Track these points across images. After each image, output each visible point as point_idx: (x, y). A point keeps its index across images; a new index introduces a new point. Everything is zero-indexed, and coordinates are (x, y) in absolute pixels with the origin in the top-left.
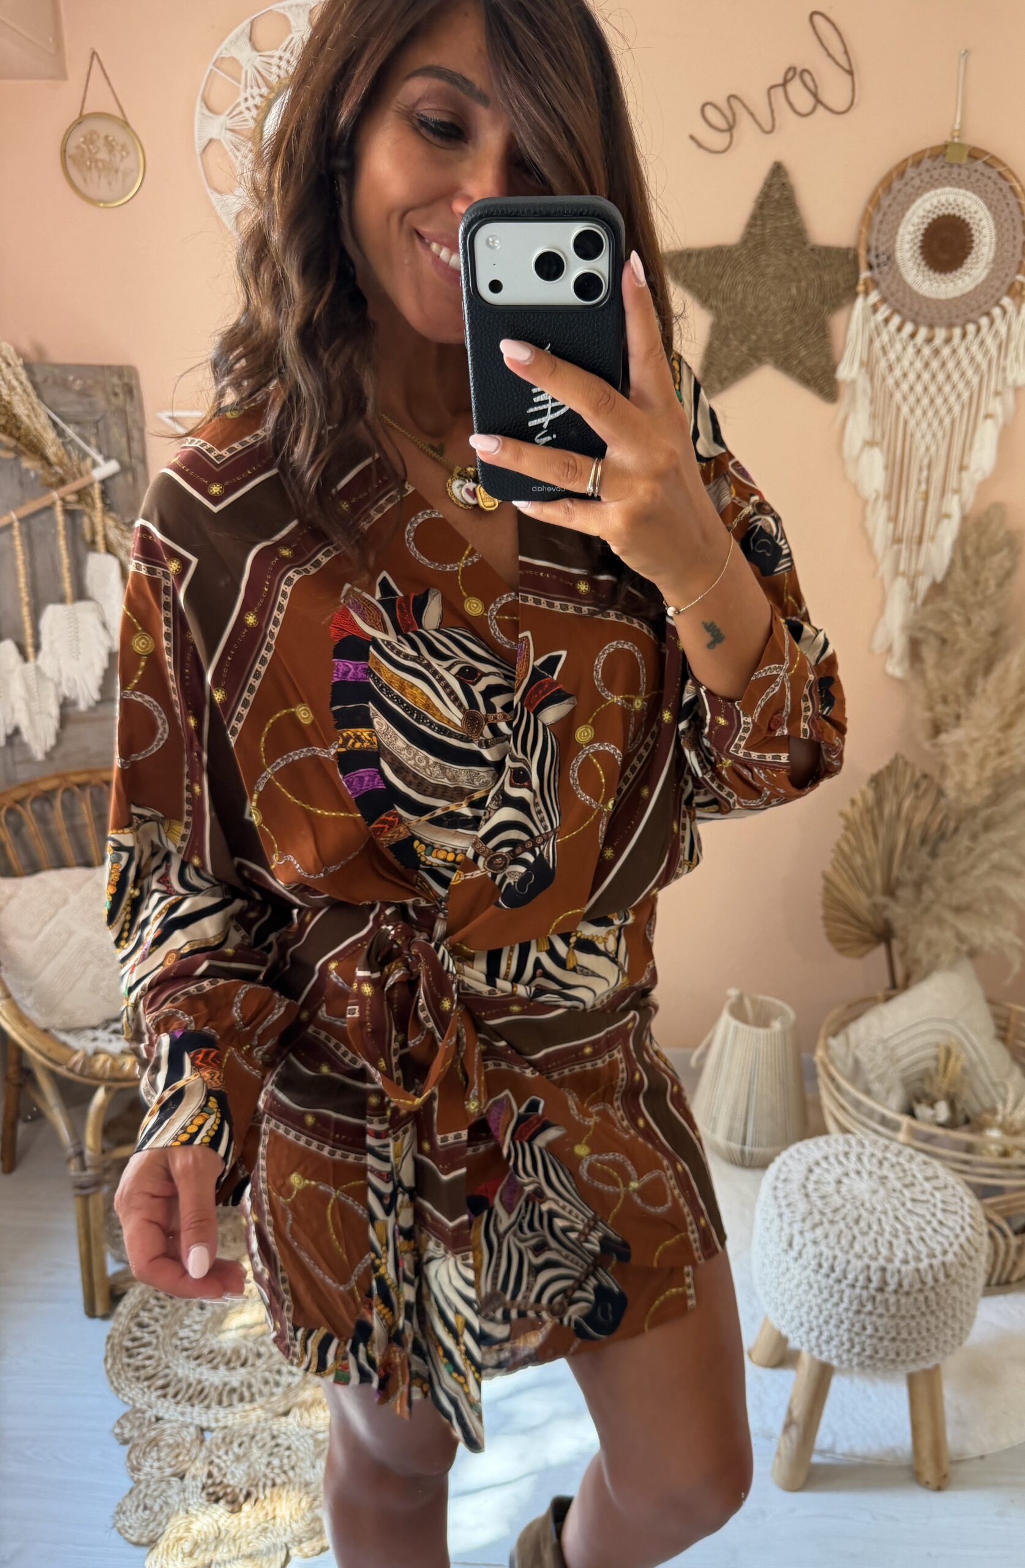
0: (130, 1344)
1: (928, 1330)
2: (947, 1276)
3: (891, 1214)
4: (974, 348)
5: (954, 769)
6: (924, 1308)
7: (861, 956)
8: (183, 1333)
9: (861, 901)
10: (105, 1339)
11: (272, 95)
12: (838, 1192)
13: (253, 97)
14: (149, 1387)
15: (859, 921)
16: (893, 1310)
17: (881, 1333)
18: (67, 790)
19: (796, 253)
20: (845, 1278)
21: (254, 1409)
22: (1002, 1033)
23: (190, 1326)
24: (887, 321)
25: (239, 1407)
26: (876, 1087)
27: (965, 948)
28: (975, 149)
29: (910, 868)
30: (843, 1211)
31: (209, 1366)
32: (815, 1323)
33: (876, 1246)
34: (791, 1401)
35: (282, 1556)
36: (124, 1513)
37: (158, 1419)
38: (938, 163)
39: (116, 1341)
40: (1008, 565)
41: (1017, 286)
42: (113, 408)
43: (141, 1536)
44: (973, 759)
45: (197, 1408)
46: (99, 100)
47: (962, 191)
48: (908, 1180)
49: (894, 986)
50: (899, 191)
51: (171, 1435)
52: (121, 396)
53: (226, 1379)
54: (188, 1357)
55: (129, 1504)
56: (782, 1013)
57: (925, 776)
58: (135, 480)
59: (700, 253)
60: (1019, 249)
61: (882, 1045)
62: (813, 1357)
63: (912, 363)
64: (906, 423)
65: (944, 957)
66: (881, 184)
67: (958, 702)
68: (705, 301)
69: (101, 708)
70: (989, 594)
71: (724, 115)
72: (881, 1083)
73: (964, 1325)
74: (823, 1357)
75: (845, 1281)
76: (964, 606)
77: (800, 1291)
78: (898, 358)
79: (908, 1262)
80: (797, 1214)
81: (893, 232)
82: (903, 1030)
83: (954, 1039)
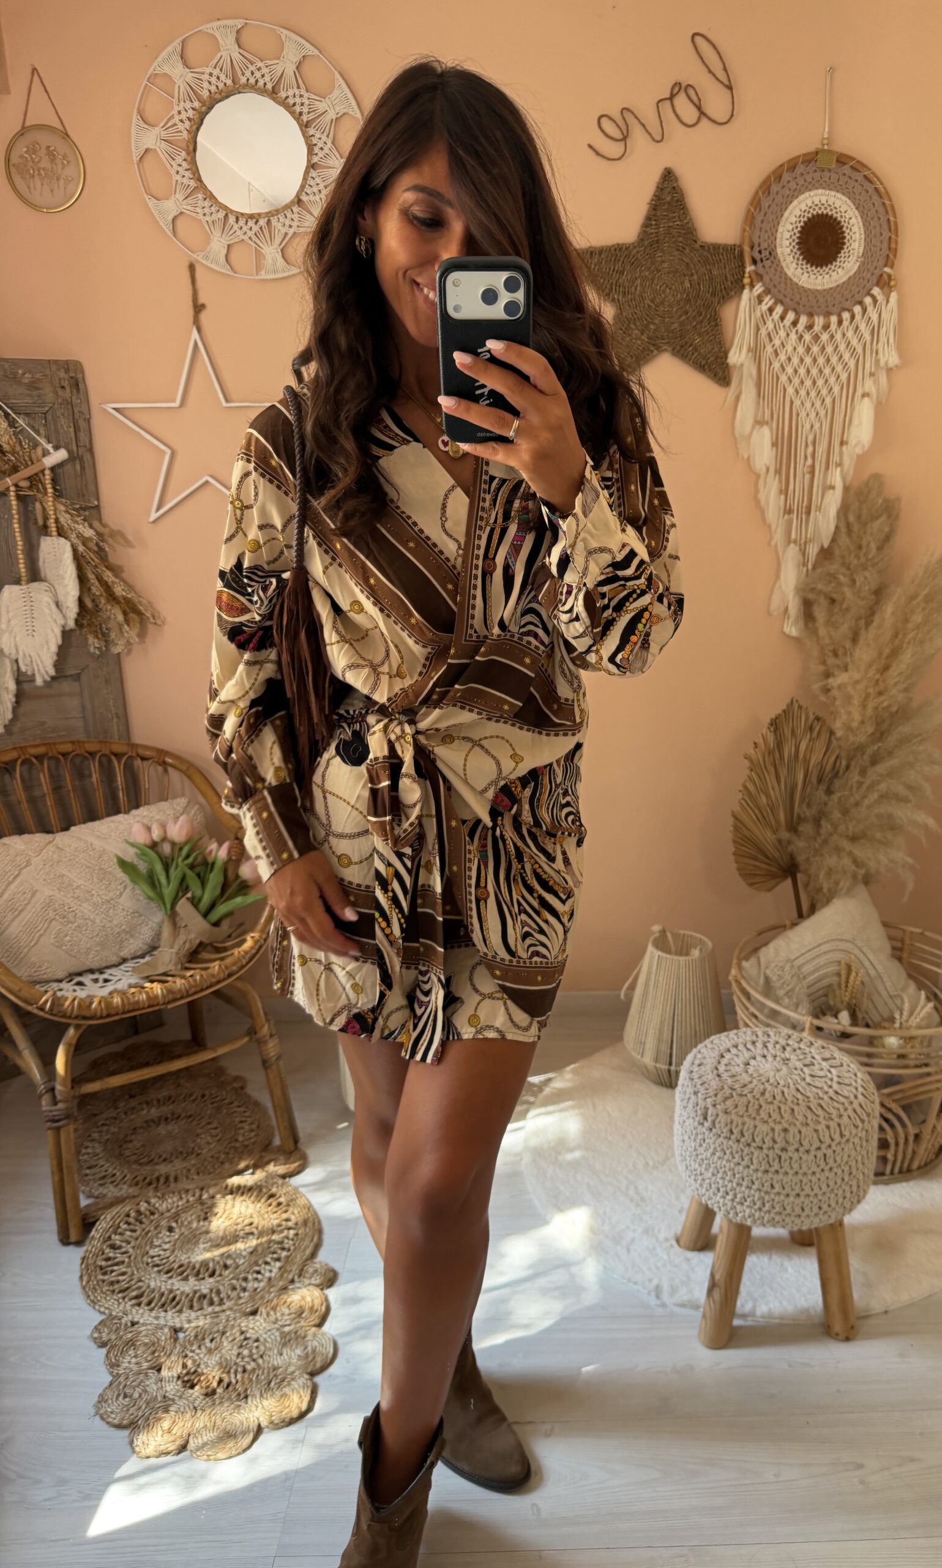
0: (104, 1263)
1: (828, 1186)
2: (842, 1135)
3: (791, 1085)
4: (850, 334)
5: (843, 711)
6: (822, 1163)
7: (770, 890)
9: (767, 837)
10: (79, 1261)
11: (204, 109)
12: (747, 1072)
13: (186, 111)
14: (124, 1298)
15: (768, 858)
16: (796, 1166)
17: (788, 1190)
18: (25, 761)
19: (687, 251)
20: (754, 1140)
21: (224, 1311)
22: (899, 953)
23: (160, 1246)
24: (771, 310)
25: (210, 1309)
26: (785, 1002)
27: (862, 872)
28: (842, 155)
29: (809, 805)
30: (750, 1086)
31: (179, 1278)
32: (730, 1185)
33: (780, 1113)
34: (713, 1267)
35: (254, 1428)
36: (106, 1401)
38: (811, 167)
39: (90, 1261)
40: (887, 529)
41: (885, 277)
42: (60, 401)
43: (123, 1419)
44: (856, 701)
45: (170, 1313)
46: (41, 113)
47: (833, 193)
48: (807, 1061)
49: (800, 915)
50: (777, 193)
51: (146, 1336)
52: (68, 390)
53: (197, 1288)
54: (159, 1272)
55: (110, 1395)
56: (702, 943)
57: (818, 719)
58: (83, 468)
59: (601, 251)
60: (885, 244)
61: (789, 964)
62: (730, 1221)
63: (795, 349)
64: (792, 403)
65: (841, 885)
66: (761, 187)
67: (845, 654)
68: (608, 295)
69: (56, 685)
70: (870, 556)
71: (618, 126)
72: (790, 997)
73: (861, 1184)
74: (739, 1219)
75: (753, 1144)
76: (849, 569)
77: (716, 1158)
78: (782, 343)
79: (807, 1124)
80: (711, 1090)
81: (773, 230)
82: (809, 951)
83: (853, 957)
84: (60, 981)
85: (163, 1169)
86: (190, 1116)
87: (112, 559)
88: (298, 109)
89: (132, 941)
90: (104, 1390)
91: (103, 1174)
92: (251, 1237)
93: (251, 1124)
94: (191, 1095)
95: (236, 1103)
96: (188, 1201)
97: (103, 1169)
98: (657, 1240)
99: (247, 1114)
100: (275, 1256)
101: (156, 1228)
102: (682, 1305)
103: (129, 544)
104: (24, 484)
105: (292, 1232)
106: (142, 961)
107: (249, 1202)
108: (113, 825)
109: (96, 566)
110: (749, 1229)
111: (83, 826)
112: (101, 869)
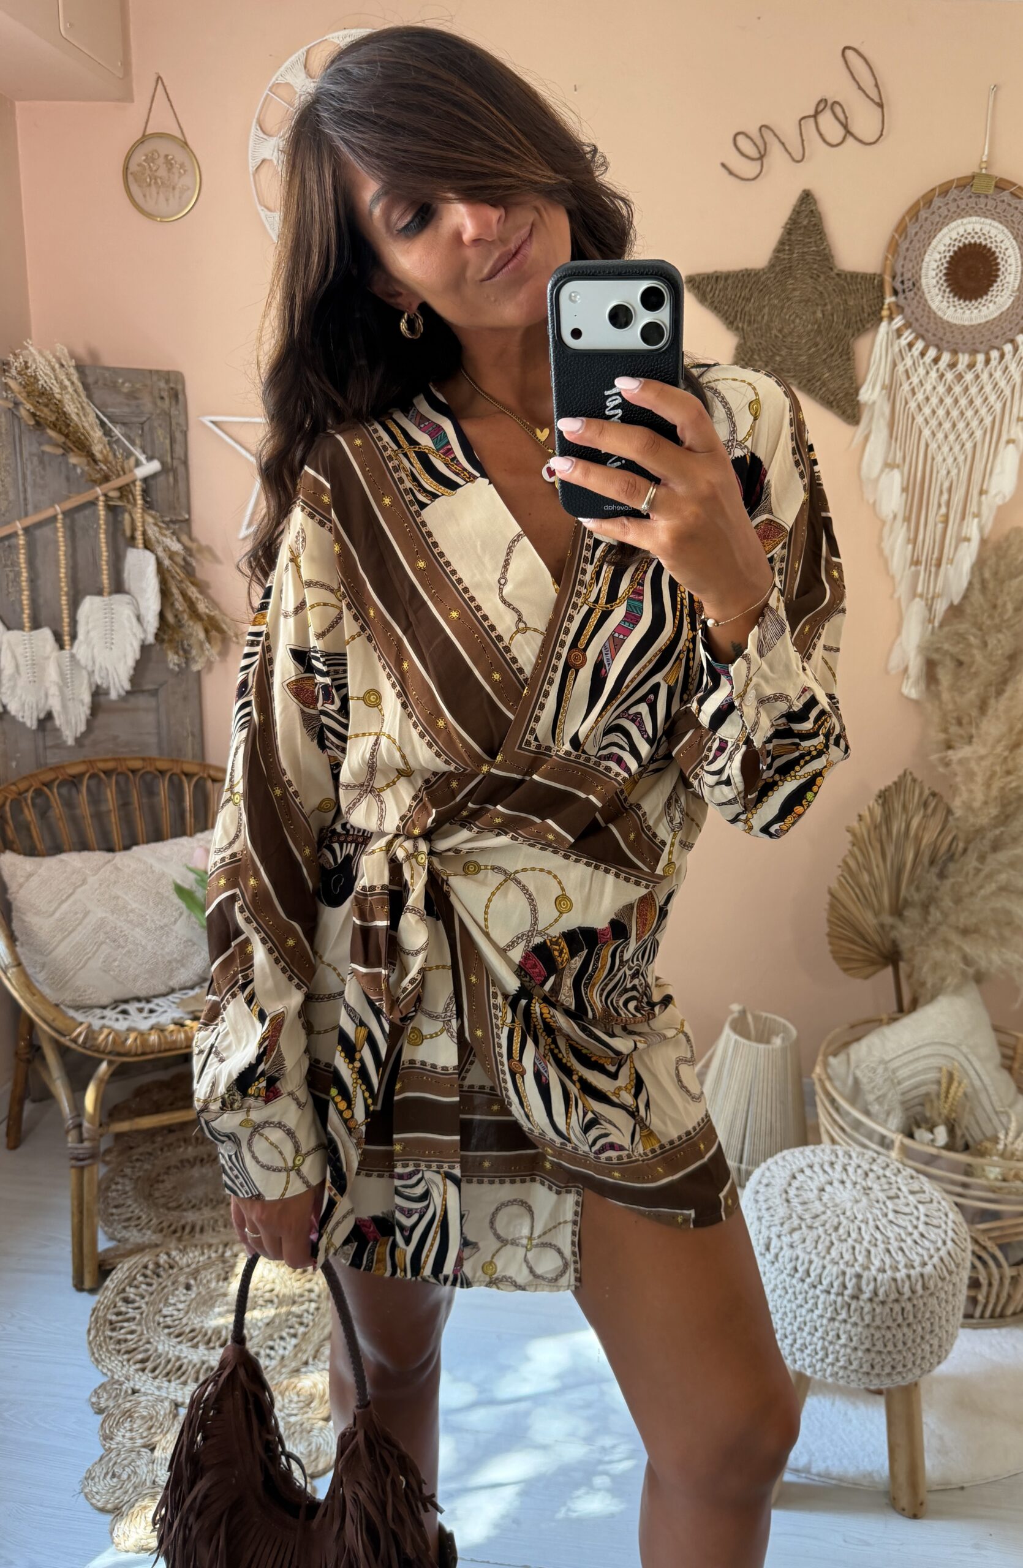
0: (114, 1318)
1: (904, 1343)
2: (925, 1287)
3: (871, 1223)
4: (998, 374)
5: (963, 788)
6: (900, 1320)
7: (867, 977)
9: (868, 920)
10: (90, 1312)
12: (821, 1200)
14: (129, 1360)
15: (867, 942)
16: (867, 1319)
18: (93, 776)
19: (822, 278)
20: (821, 1283)
22: (1008, 1062)
23: (174, 1305)
24: (910, 345)
26: (875, 1108)
27: (971, 971)
28: (1001, 180)
29: (918, 889)
30: (823, 1217)
31: (189, 1344)
32: (789, 1328)
33: (854, 1254)
36: (93, 1479)
37: (134, 1392)
38: (965, 193)
39: (101, 1314)
42: (158, 411)
43: (107, 1502)
44: (979, 779)
45: (173, 1384)
46: (162, 122)
47: (988, 221)
48: (892, 1193)
49: (900, 1009)
50: (926, 219)
51: (145, 1408)
52: (167, 401)
53: (205, 1358)
54: (169, 1334)
55: (98, 1471)
56: (785, 1030)
57: (934, 794)
58: (176, 480)
59: (727, 276)
61: (883, 1066)
63: (934, 388)
64: (927, 446)
65: (949, 980)
66: (908, 212)
67: (970, 723)
68: (731, 323)
69: (130, 699)
70: (1006, 617)
71: (755, 144)
72: (881, 1104)
73: (944, 1343)
75: (819, 1287)
76: (980, 629)
78: (921, 382)
79: (884, 1271)
80: (776, 1218)
81: (919, 259)
82: (905, 1053)
83: (956, 1064)
84: (104, 1007)
85: (191, 1217)
87: (200, 574)
89: (182, 970)
90: (93, 1465)
91: (129, 1215)
92: (269, 1305)
96: (209, 1258)
97: (131, 1209)
100: (292, 1331)
101: (173, 1284)
103: (216, 559)
104: (114, 494)
105: (313, 1305)
106: (191, 993)
108: (175, 848)
109: (181, 582)
111: (146, 846)
112: (158, 893)
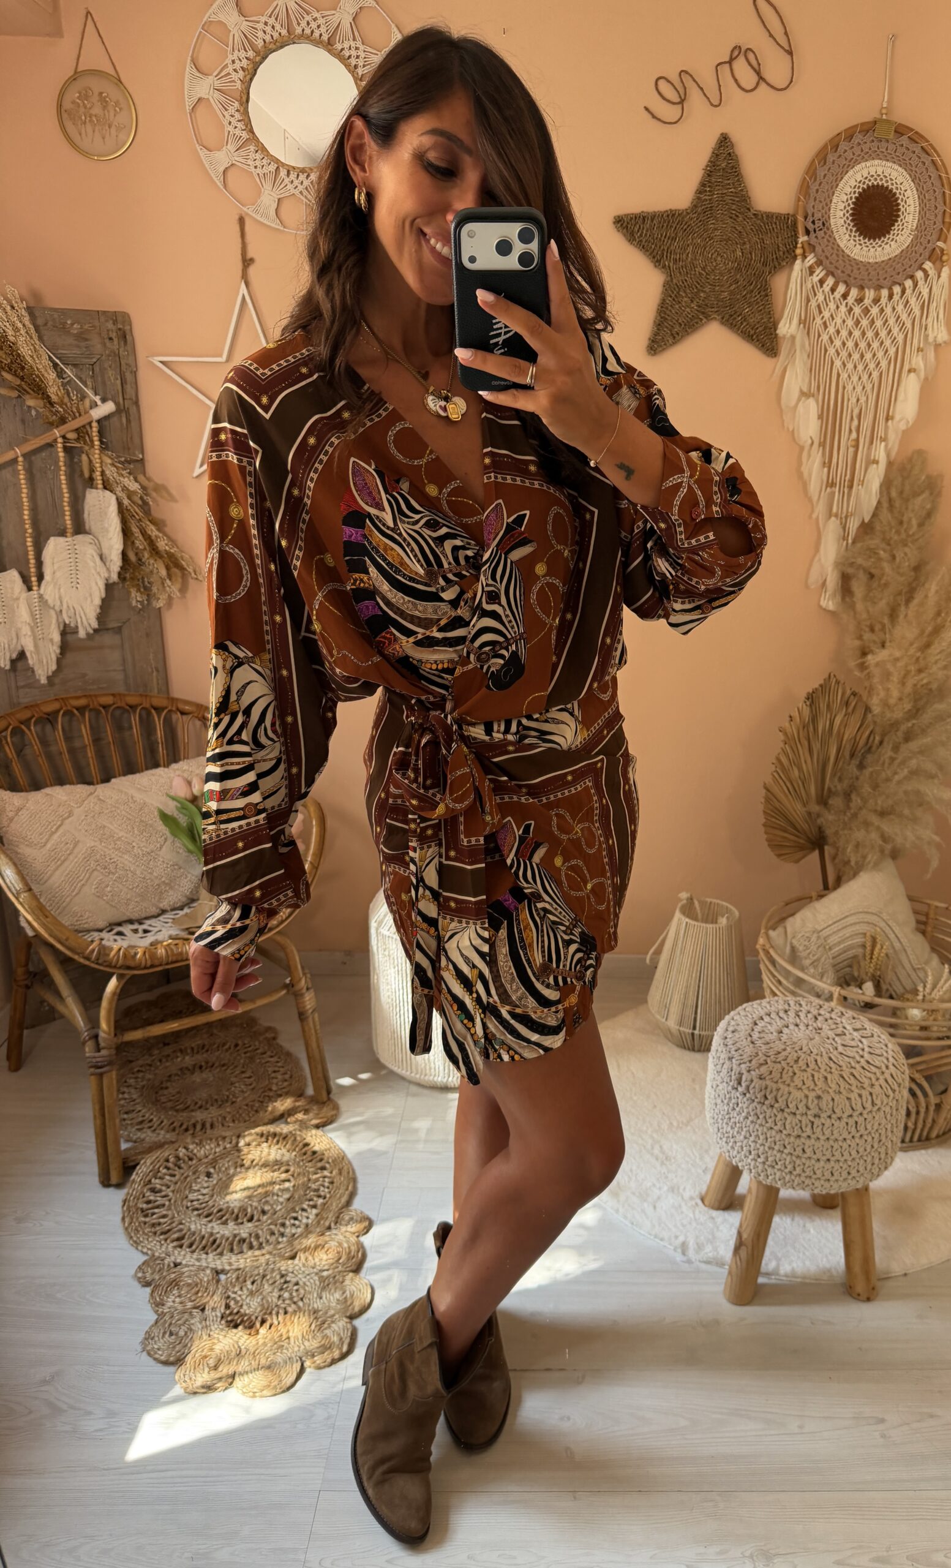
0: (145, 1206)
1: (858, 1152)
2: (873, 1104)
3: (824, 1053)
4: (899, 308)
5: (879, 688)
6: (853, 1130)
7: (797, 861)
8: (192, 1196)
9: (796, 809)
10: (121, 1204)
11: (258, 59)
12: (779, 1039)
13: (240, 60)
14: (166, 1240)
16: (827, 1132)
17: (819, 1155)
18: (67, 713)
19: (740, 219)
20: (788, 1107)
21: (263, 1255)
22: (922, 927)
23: (199, 1191)
24: (822, 282)
25: (250, 1253)
27: (889, 847)
28: (900, 125)
29: (840, 780)
30: (784, 1054)
31: (219, 1222)
32: (761, 1149)
33: (813, 1080)
34: (741, 1226)
35: (297, 1367)
36: (153, 1338)
38: (868, 138)
39: (131, 1203)
40: (929, 506)
41: (937, 251)
42: (108, 352)
43: (170, 1355)
44: (895, 678)
45: (211, 1256)
46: (94, 58)
47: (889, 164)
48: (839, 1031)
49: (826, 887)
50: (833, 162)
51: (189, 1276)
52: (115, 341)
53: (235, 1232)
54: (199, 1215)
55: (156, 1332)
56: (728, 910)
57: (854, 694)
58: (128, 421)
59: (654, 216)
60: (940, 217)
61: (815, 935)
62: (760, 1183)
63: (844, 321)
64: (839, 375)
65: (870, 856)
66: (817, 155)
67: (882, 630)
68: (659, 261)
69: (97, 637)
70: (911, 533)
71: (675, 89)
72: (815, 967)
73: (889, 1152)
74: (769, 1181)
75: (786, 1110)
76: (889, 544)
77: (749, 1122)
78: (832, 316)
79: (840, 1093)
80: (744, 1056)
81: (828, 200)
82: (835, 923)
83: (878, 929)
84: (101, 930)
85: (199, 1116)
86: (223, 1065)
87: (156, 513)
88: (353, 61)
89: (171, 892)
90: (150, 1328)
91: (141, 1119)
93: (285, 1073)
94: (224, 1044)
95: (269, 1053)
96: (225, 1148)
97: (141, 1114)
98: (683, 1198)
99: (279, 1064)
100: (311, 1203)
101: (194, 1173)
102: (708, 1262)
103: (172, 499)
104: (72, 436)
106: (181, 913)
107: (284, 1151)
108: (153, 778)
109: (139, 520)
110: (778, 1190)
111: (123, 778)
112: (142, 821)
